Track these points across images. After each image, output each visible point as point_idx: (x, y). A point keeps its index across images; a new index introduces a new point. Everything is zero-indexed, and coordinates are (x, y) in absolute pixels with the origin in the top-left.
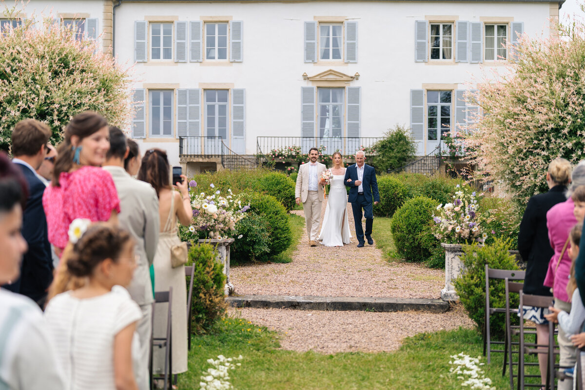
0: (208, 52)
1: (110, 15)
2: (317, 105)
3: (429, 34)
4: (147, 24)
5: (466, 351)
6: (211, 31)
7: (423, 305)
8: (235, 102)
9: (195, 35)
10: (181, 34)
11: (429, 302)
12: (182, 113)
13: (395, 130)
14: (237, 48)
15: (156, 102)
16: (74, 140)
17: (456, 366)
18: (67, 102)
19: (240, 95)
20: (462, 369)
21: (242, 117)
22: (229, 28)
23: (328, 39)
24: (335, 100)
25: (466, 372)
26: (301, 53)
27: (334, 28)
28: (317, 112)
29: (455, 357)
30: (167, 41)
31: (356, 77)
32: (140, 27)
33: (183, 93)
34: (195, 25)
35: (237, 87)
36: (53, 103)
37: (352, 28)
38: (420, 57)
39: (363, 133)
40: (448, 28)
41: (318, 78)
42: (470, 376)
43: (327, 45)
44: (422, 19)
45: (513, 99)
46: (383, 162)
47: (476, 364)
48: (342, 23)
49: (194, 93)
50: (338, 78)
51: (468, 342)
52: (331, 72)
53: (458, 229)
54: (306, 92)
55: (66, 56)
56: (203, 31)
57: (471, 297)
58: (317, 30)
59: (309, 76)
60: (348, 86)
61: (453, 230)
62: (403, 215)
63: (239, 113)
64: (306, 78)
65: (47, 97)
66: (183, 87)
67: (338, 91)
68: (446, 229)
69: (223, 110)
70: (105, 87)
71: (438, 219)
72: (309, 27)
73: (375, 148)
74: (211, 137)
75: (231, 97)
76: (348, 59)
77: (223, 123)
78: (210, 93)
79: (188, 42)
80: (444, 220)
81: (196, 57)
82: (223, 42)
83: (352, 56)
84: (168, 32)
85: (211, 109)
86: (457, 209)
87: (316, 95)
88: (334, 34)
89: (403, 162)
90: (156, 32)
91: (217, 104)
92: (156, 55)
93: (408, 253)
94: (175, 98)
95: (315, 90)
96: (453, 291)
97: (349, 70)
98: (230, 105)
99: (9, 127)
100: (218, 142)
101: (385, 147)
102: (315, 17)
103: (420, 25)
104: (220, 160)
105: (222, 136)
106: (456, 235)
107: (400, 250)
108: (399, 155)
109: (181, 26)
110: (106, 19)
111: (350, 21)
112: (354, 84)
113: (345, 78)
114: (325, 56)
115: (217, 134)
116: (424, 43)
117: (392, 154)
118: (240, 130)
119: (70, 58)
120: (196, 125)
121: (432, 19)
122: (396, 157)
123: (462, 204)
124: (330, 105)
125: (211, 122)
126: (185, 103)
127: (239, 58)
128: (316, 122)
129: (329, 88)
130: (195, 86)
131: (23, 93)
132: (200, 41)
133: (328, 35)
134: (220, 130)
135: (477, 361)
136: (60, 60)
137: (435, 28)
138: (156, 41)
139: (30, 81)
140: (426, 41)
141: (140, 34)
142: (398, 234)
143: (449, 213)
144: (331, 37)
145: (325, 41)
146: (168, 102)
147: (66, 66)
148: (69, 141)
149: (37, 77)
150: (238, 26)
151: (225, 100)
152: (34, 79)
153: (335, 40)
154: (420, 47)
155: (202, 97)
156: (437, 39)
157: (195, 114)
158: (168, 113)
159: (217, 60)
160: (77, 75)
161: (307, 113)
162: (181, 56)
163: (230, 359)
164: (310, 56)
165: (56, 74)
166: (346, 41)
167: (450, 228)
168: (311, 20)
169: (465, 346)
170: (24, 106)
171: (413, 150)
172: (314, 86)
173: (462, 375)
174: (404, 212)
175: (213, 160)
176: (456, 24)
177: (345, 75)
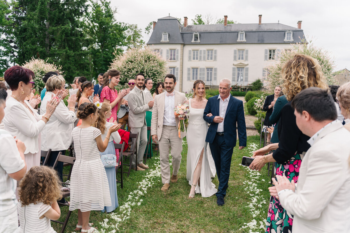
0: (208, 58)
1: (182, 48)
2: (236, 72)
3: (268, 53)
4: (192, 50)
5: (255, 142)
6: (208, 52)
7: (249, 128)
8: (214, 71)
9: (204, 53)
10: (201, 54)
11: (251, 127)
12: (200, 74)
13: (258, 79)
14: (215, 57)
15: (194, 71)
16: (109, 77)
17: (250, 147)
18: (149, 69)
19: (216, 69)
20: (251, 148)
21: (216, 75)
22: (214, 51)
23: (240, 54)
24: (241, 71)
25: (252, 149)
26: (233, 58)
27: (242, 51)
28: (236, 74)
29: (251, 144)
30: (197, 55)
31: (248, 65)
32: (190, 51)
33: (201, 69)
34: (204, 51)
35: (215, 67)
36: (144, 69)
37: (247, 51)
38: (266, 59)
39: (249, 79)
40: (274, 51)
41: (237, 65)
42: (253, 150)
43: (240, 56)
44: (267, 49)
45: (278, 69)
46: (254, 88)
47: (256, 147)
48: (244, 50)
49: (204, 69)
50: (243, 65)
51: (257, 140)
52: (241, 63)
53: (261, 107)
54: (234, 69)
55: (149, 56)
56: (207, 52)
57: (259, 127)
58: (237, 52)
59: (235, 64)
60: (245, 67)
61: (260, 107)
62: (250, 102)
63: (215, 74)
64: (234, 65)
65: (143, 68)
66: (201, 67)
67: (242, 68)
68: (258, 106)
69: (211, 73)
70: (160, 65)
71: (256, 104)
72: (235, 51)
73: (252, 84)
74: (208, 80)
75: (213, 70)
76: (246, 60)
77: (211, 76)
78: (208, 69)
79: (202, 55)
80: (257, 104)
81: (204, 59)
82: (212, 55)
83: (247, 59)
84: (197, 53)
85: (208, 73)
86: (261, 101)
87: (236, 69)
88: (242, 53)
89: (260, 88)
90: (194, 53)
91: (210, 72)
92: (194, 59)
93: (251, 113)
94: (199, 70)
95: (236, 68)
96: (254, 125)
97: (246, 63)
98: (213, 72)
99: (133, 76)
100: (209, 82)
101: (254, 84)
102: (237, 48)
103: (266, 50)
104: (210, 87)
105: (211, 80)
106: (260, 109)
107: (249, 112)
108: (258, 86)
109: (201, 51)
110: (181, 49)
111: (247, 49)
112: (247, 67)
113: (244, 65)
114: (239, 59)
115: (209, 80)
116: (267, 55)
117: (257, 86)
118: (215, 79)
119: (150, 57)
120: (204, 77)
121: (270, 49)
122: (257, 87)
123: (263, 100)
124: (240, 72)
125: (208, 77)
126: (201, 71)
127: (216, 59)
128: (236, 77)
129: (240, 68)
130: (204, 67)
131: (136, 66)
132: (206, 55)
133: (240, 53)
134: (210, 79)
135: (257, 145)
136: (148, 57)
137: (270, 51)
138: (194, 55)
139: (139, 63)
140: (268, 55)
141: (190, 53)
142: (249, 107)
143: (259, 102)
144: (241, 54)
145: (239, 55)
146: (197, 71)
147: (149, 59)
148: (108, 77)
149: (141, 62)
150: (216, 51)
151: (212, 71)
152: (140, 63)
153: (242, 55)
154: (266, 56)
155: (206, 70)
156: (271, 54)
157: (204, 74)
158: (197, 74)
159: (210, 60)
160: (152, 62)
161: (234, 74)
162: (200, 59)
163: (185, 142)
164: (235, 59)
165: (146, 61)
166: (245, 55)
167: (259, 107)
168: (236, 49)
169: (255, 141)
170: (136, 70)
171: (262, 85)
172: (236, 67)
173: (250, 150)
174: (250, 101)
175: (208, 87)
176: (277, 50)
177: (244, 64)
